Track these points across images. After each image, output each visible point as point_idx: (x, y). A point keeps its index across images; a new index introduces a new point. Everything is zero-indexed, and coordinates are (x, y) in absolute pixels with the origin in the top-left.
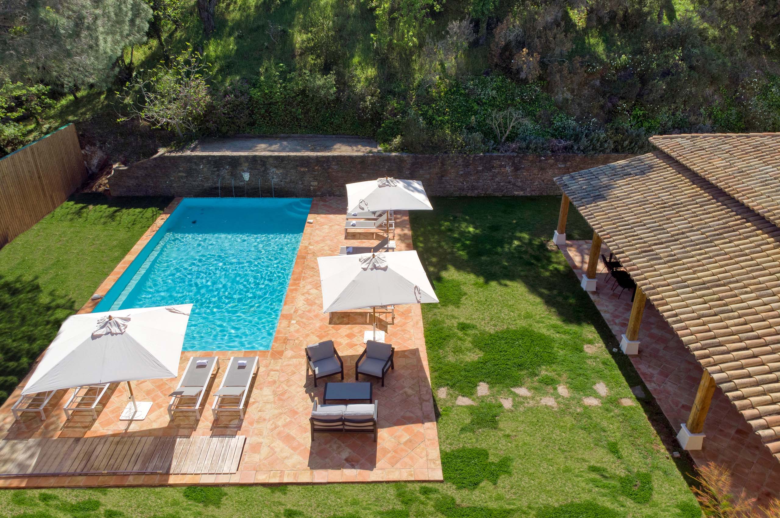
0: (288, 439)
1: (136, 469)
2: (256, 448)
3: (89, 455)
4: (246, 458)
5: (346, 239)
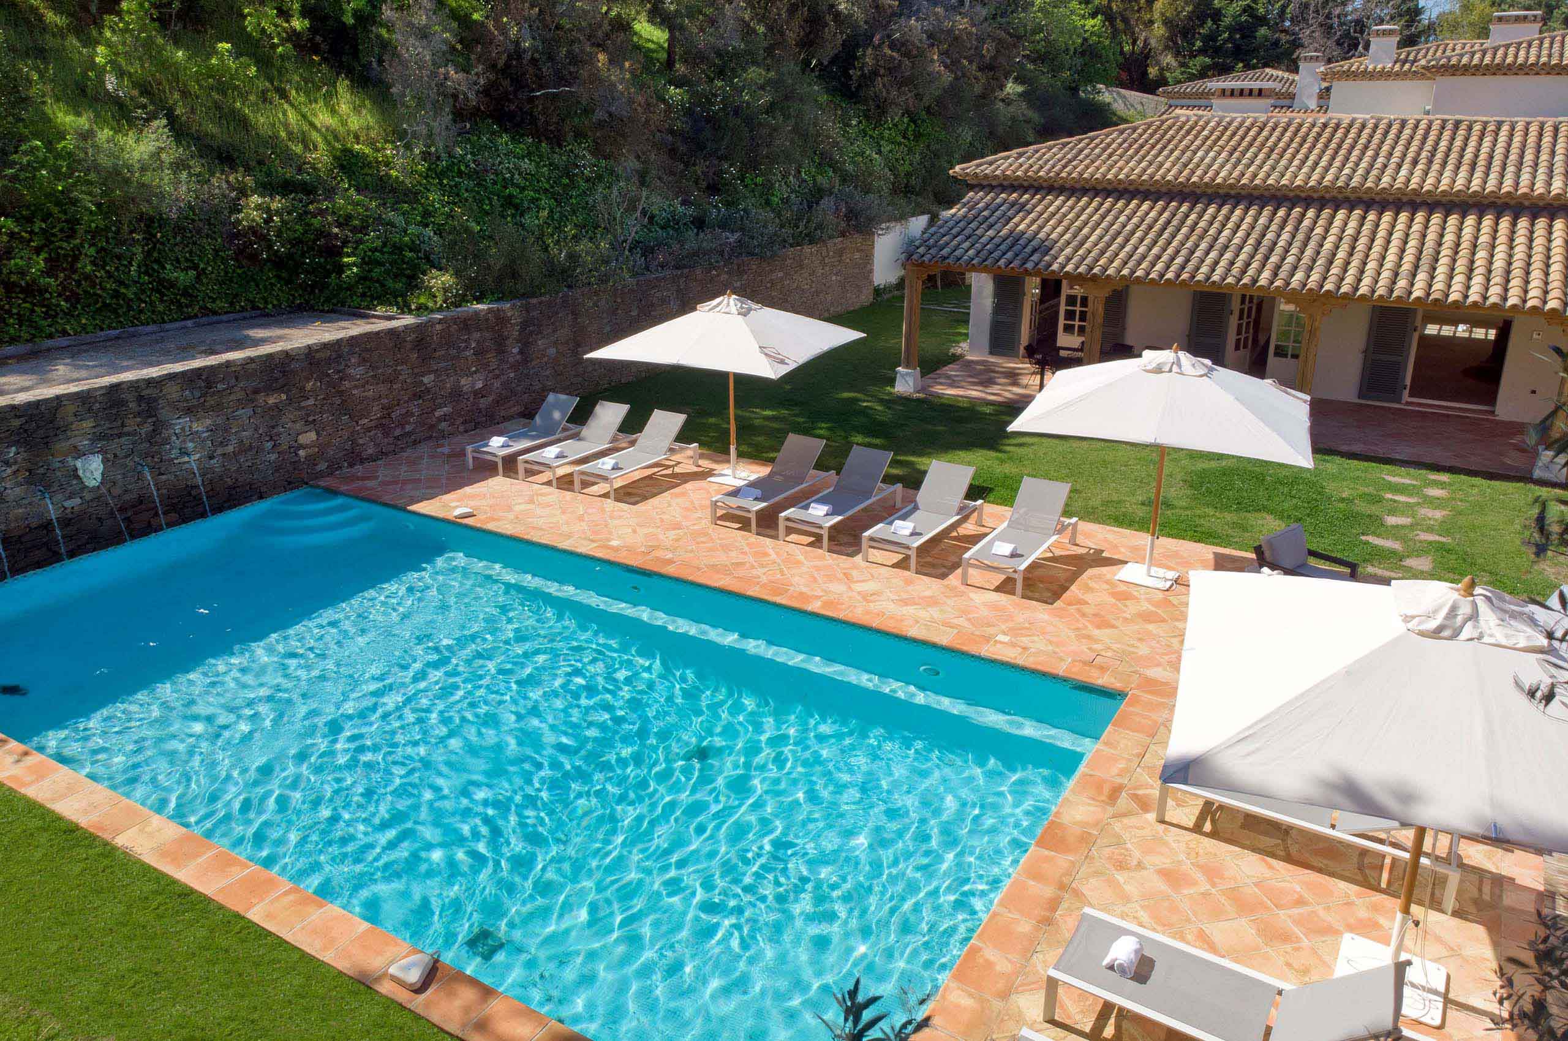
5: (634, 504)
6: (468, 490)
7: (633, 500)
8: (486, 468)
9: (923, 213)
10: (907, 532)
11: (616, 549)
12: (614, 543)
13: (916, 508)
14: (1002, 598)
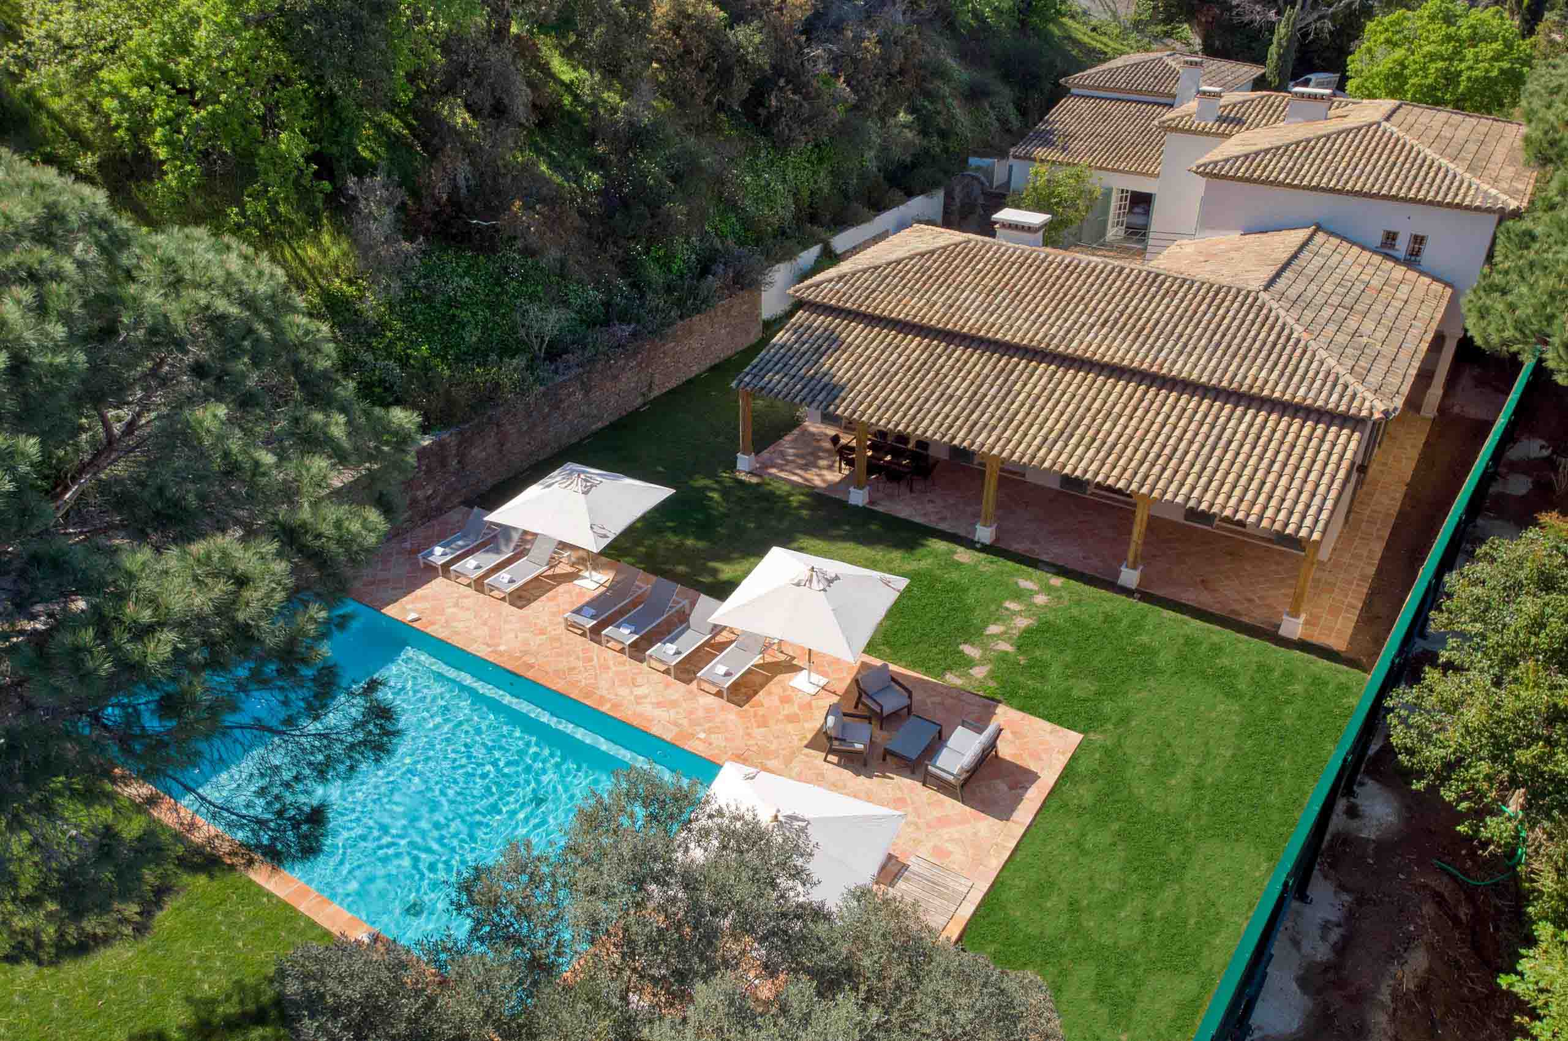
2: (941, 852)
5: (521, 608)
6: (419, 592)
7: (520, 604)
8: (430, 572)
9: (816, 244)
10: (672, 652)
11: (501, 654)
12: (502, 648)
13: (688, 627)
14: (717, 700)
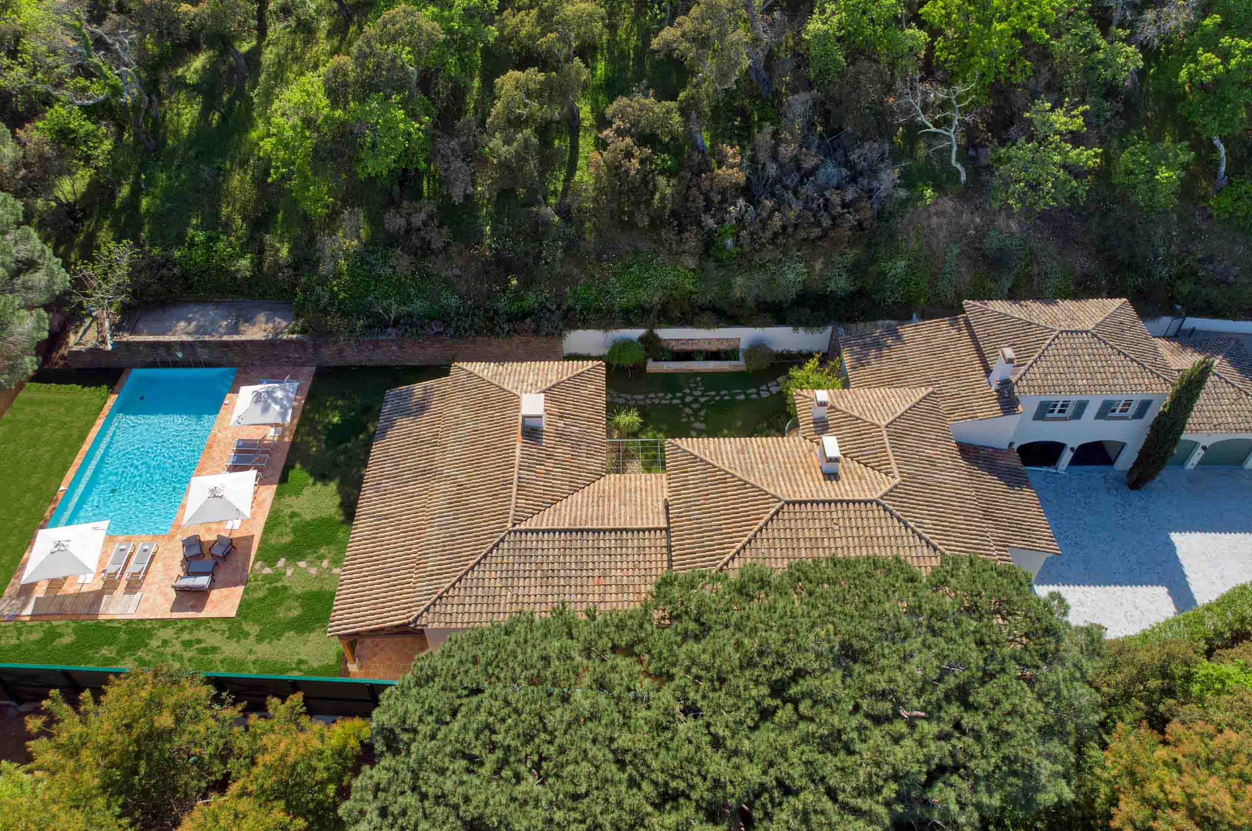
0: (165, 594)
1: (86, 611)
2: (147, 600)
3: (62, 604)
4: (141, 605)
